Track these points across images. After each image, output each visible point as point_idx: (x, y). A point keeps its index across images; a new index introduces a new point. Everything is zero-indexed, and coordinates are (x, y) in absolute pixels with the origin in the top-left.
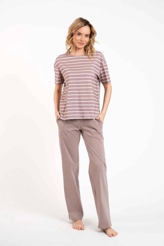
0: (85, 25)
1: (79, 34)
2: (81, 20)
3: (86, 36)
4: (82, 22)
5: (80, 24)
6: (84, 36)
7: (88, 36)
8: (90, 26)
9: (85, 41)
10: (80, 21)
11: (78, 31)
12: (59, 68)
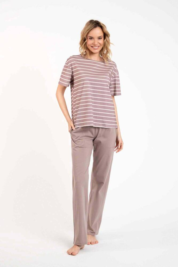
1: (91, 38)
3: (99, 38)
11: (89, 35)
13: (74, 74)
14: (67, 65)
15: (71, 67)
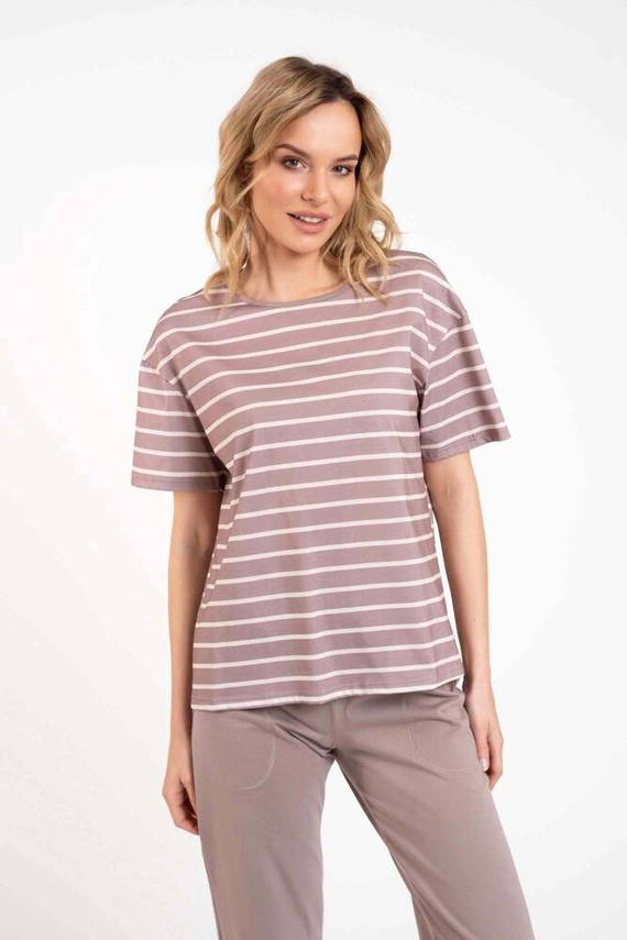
0: (327, 98)
2: (294, 70)
3: (337, 169)
4: (303, 84)
5: (290, 94)
6: (323, 171)
7: (349, 170)
8: (360, 104)
9: (335, 201)
10: (291, 75)
12: (181, 386)
13: (199, 413)
14: (150, 370)
15: (173, 381)
